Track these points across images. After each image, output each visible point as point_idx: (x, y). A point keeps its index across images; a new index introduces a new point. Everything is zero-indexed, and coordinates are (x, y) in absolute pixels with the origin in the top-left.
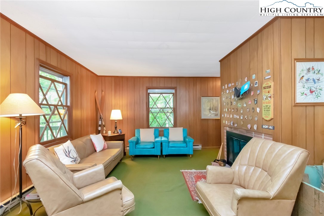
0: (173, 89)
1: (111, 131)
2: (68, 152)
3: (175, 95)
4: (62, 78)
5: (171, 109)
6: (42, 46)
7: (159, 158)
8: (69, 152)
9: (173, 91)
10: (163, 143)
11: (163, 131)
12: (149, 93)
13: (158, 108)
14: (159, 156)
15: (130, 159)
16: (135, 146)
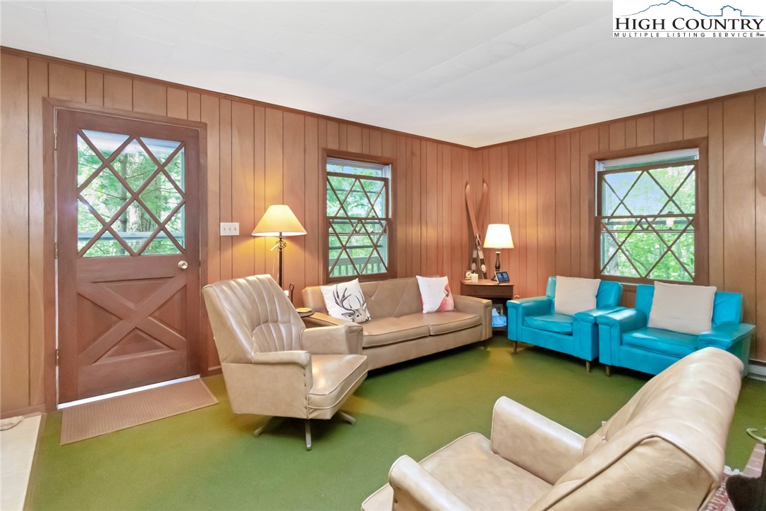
0: (695, 146)
1: (477, 275)
2: (340, 297)
3: (702, 168)
4: (381, 169)
5: (684, 219)
6: (332, 126)
7: (590, 371)
8: (344, 298)
9: (695, 154)
10: (601, 327)
11: (633, 290)
12: (601, 175)
13: (632, 216)
14: (588, 364)
15: (512, 350)
16: (523, 320)
